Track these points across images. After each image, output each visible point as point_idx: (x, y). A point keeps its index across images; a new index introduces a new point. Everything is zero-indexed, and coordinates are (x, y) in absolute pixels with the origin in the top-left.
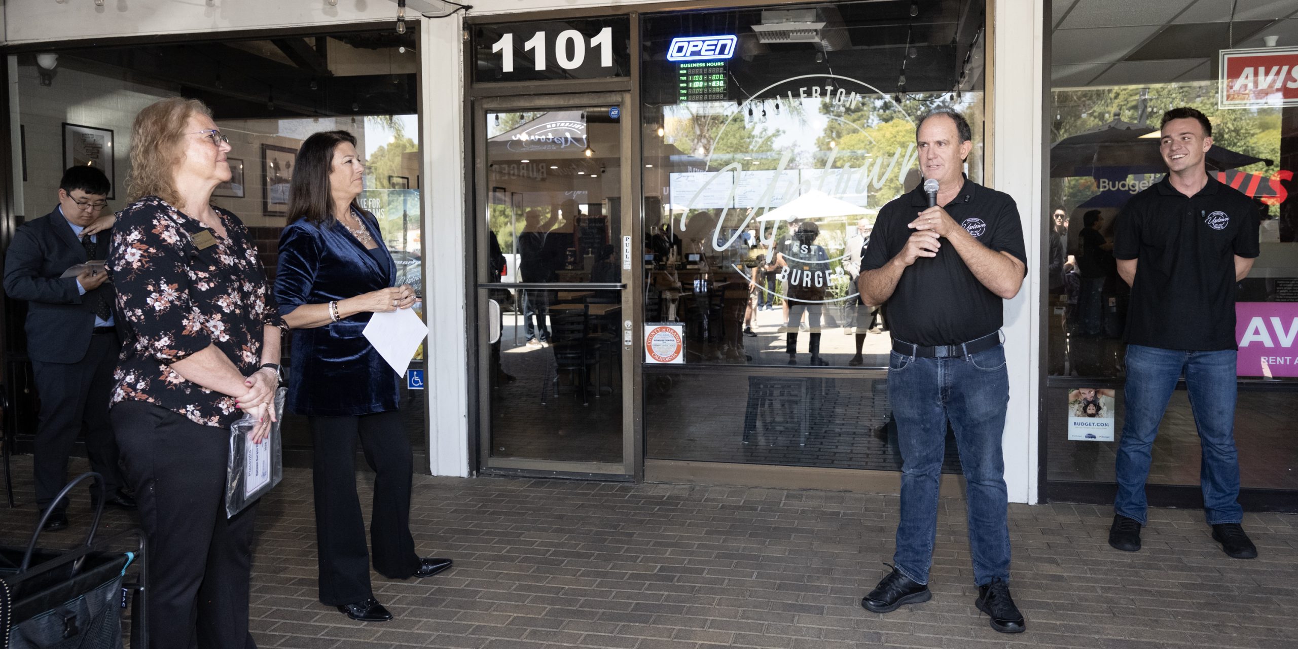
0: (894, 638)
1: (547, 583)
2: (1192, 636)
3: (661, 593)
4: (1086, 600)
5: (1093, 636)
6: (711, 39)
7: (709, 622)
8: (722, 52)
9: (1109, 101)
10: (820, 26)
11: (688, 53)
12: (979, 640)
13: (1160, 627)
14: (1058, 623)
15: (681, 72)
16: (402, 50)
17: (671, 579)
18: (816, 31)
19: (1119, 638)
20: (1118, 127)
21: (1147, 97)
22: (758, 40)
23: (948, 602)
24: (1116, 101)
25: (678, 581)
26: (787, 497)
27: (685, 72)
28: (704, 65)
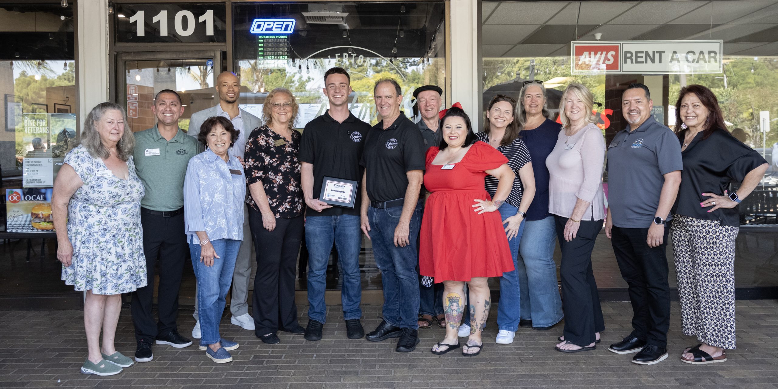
0: (401, 385)
1: (179, 371)
2: (562, 369)
3: (256, 371)
4: (507, 355)
5: (511, 373)
6: (279, 21)
7: (289, 385)
8: (286, 29)
9: (513, 64)
10: (345, 15)
11: (264, 29)
12: (449, 381)
13: (546, 366)
14: (492, 368)
15: (260, 41)
16: (63, 18)
17: (262, 363)
18: (342, 17)
19: (524, 373)
20: (519, 81)
21: (534, 64)
22: (305, 21)
23: (431, 362)
24: (517, 64)
25: (266, 363)
26: (330, 310)
27: (262, 41)
28: (274, 37)
